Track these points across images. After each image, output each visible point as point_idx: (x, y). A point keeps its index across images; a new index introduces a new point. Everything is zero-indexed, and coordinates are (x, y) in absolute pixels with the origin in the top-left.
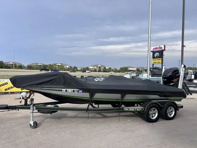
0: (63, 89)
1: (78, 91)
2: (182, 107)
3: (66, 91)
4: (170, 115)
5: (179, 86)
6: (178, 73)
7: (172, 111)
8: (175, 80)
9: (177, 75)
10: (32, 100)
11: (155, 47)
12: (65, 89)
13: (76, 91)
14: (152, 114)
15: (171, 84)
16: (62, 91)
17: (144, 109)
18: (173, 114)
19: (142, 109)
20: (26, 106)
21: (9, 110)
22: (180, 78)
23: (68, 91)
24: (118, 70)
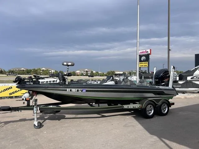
0: (68, 89)
1: (82, 91)
2: (173, 104)
3: (71, 90)
4: (164, 111)
5: (170, 85)
6: (168, 74)
7: (165, 108)
8: (166, 80)
9: (167, 76)
10: (36, 100)
11: (142, 51)
12: (69, 89)
13: (80, 90)
14: (149, 111)
15: (162, 84)
16: (66, 90)
17: (142, 106)
18: (166, 111)
19: (140, 106)
20: (29, 107)
21: (11, 112)
22: (171, 78)
23: (72, 91)
24: (105, 74)
